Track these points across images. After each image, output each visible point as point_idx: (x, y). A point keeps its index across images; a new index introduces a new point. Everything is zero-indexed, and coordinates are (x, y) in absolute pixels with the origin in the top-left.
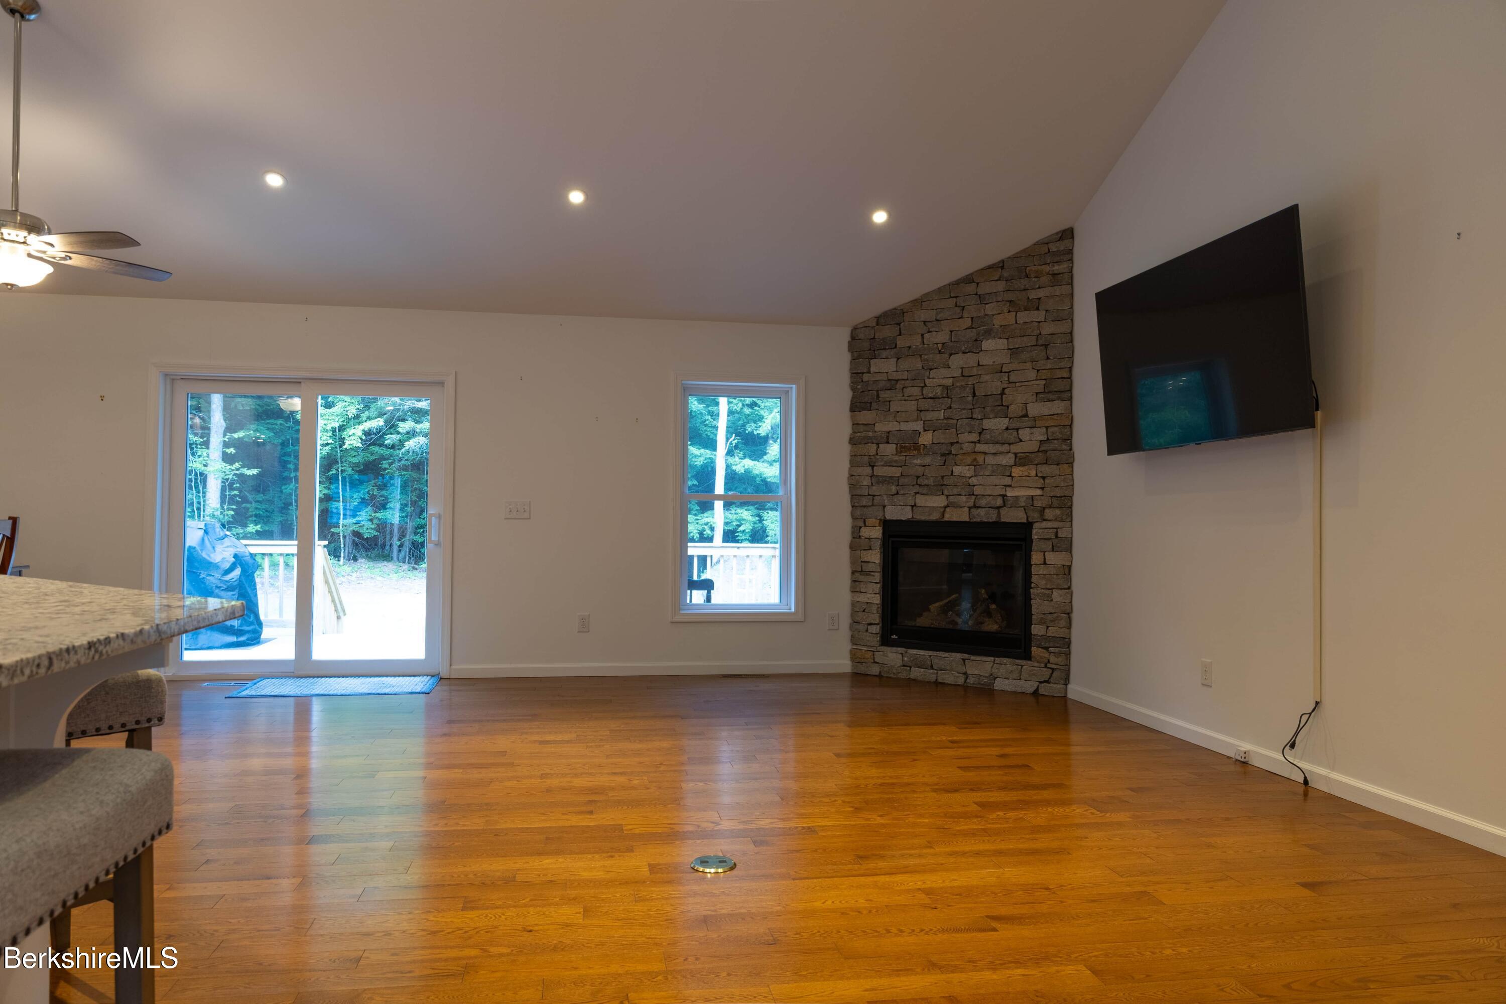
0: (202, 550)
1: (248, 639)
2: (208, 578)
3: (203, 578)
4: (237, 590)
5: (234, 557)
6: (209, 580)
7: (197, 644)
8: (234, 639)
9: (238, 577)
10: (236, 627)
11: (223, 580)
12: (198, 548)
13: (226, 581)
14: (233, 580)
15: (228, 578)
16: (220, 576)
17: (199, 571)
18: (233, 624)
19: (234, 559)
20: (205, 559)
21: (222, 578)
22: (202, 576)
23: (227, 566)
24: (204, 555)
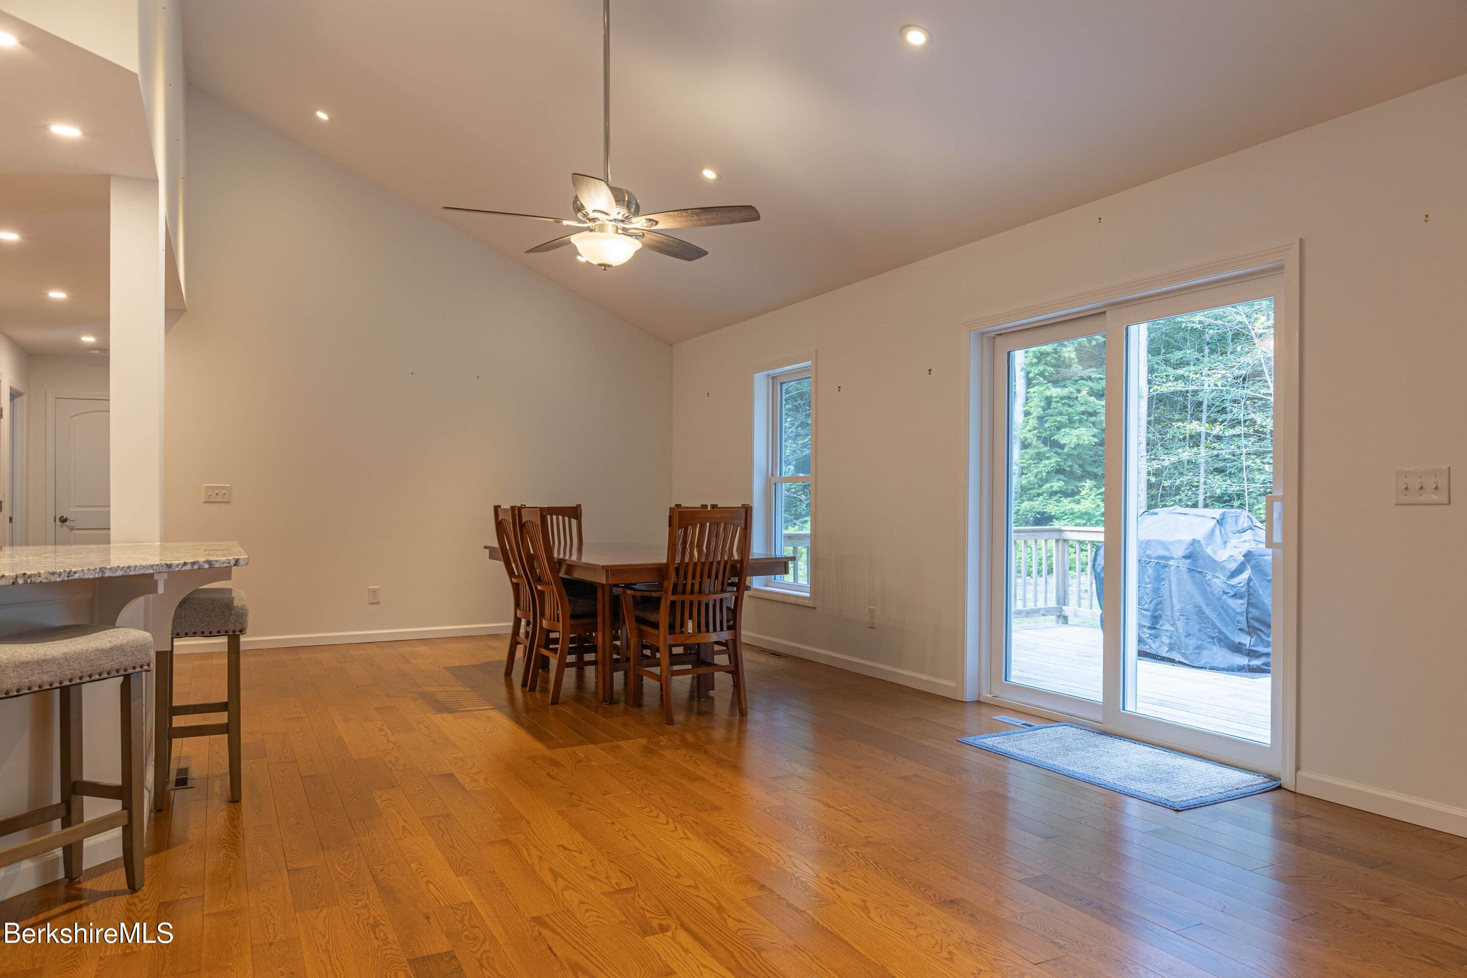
0: (1207, 545)
1: (1264, 664)
2: (1214, 580)
3: (1209, 580)
4: (1246, 599)
5: (1244, 556)
6: (1214, 582)
7: (1199, 662)
8: (1243, 661)
9: (1246, 581)
10: (1247, 647)
11: (1230, 585)
12: (1202, 542)
13: (1233, 586)
14: (1241, 585)
15: (1234, 581)
16: (1225, 579)
17: (1205, 571)
18: (1243, 642)
19: (1243, 558)
20: (1209, 557)
21: (1228, 582)
22: (1208, 577)
23: (1233, 566)
24: (1209, 551)
